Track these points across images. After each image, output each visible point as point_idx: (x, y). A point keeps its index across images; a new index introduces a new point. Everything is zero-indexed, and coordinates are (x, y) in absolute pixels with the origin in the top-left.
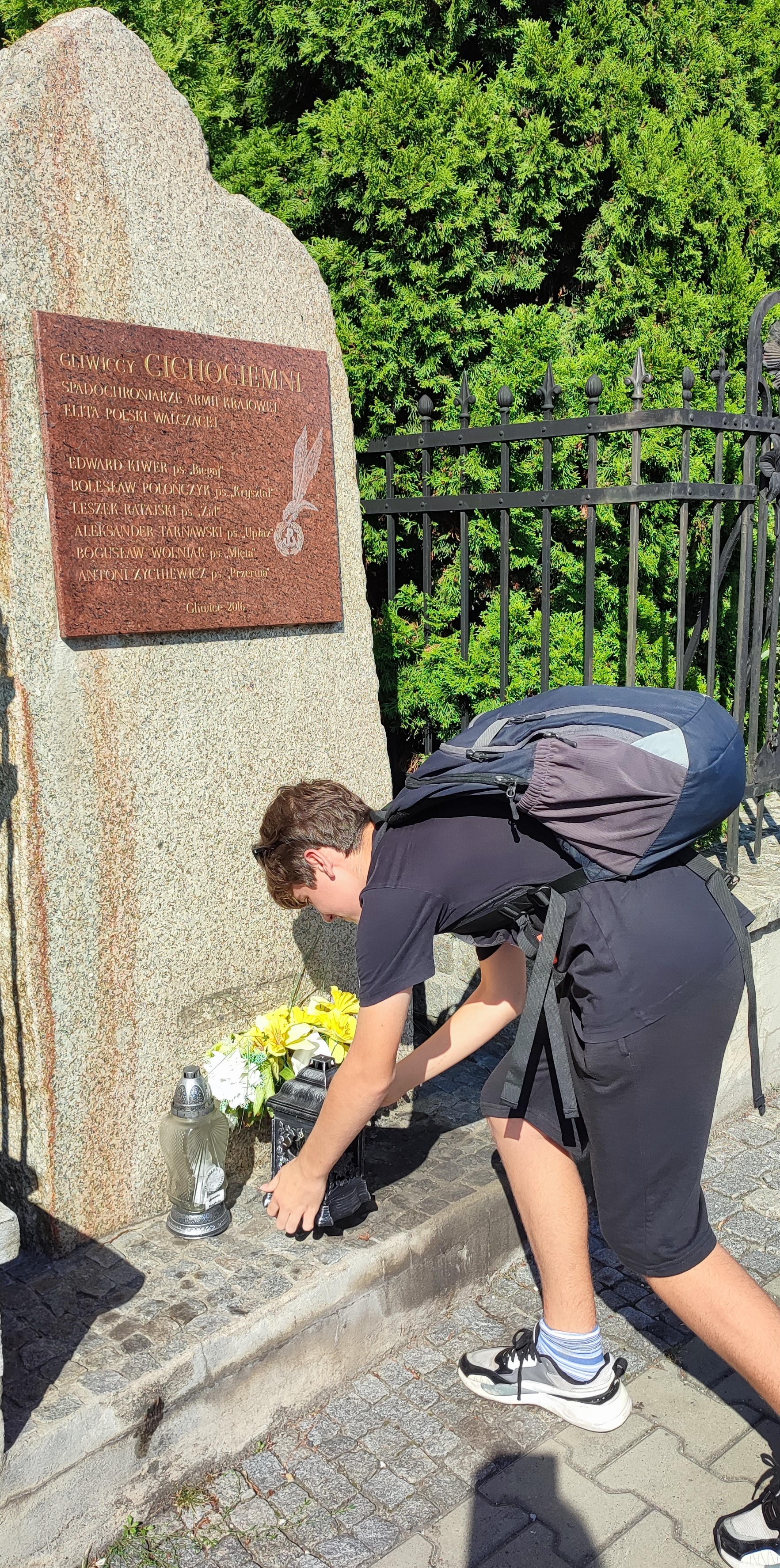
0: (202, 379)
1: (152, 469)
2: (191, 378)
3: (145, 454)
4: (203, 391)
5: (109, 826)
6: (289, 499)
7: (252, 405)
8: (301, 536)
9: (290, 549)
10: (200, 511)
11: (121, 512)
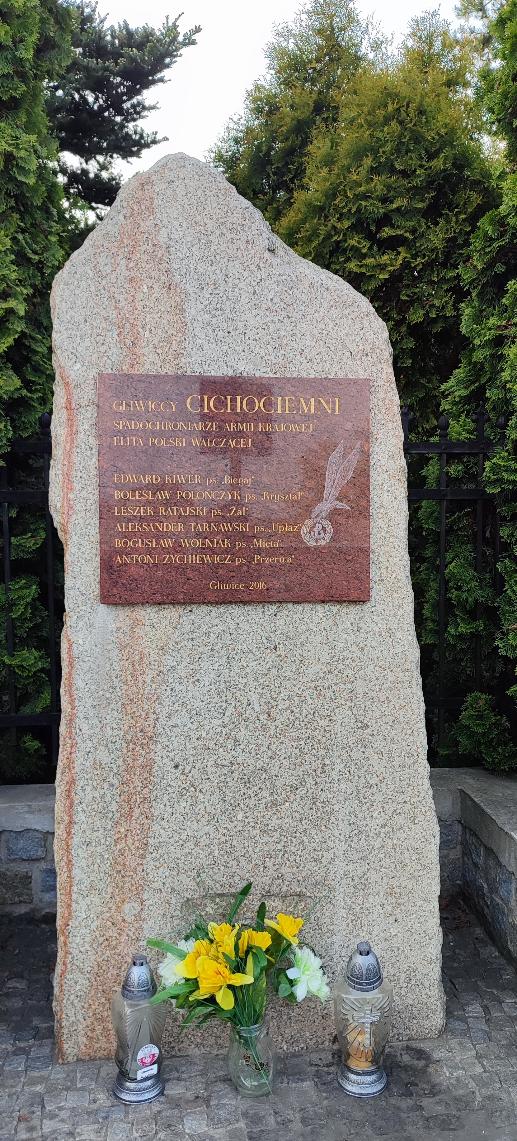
0: (239, 411)
1: (187, 480)
2: (229, 411)
3: (182, 470)
4: (239, 419)
5: (131, 746)
6: (320, 500)
7: (287, 427)
8: (330, 529)
9: (317, 540)
10: (230, 511)
11: (156, 512)
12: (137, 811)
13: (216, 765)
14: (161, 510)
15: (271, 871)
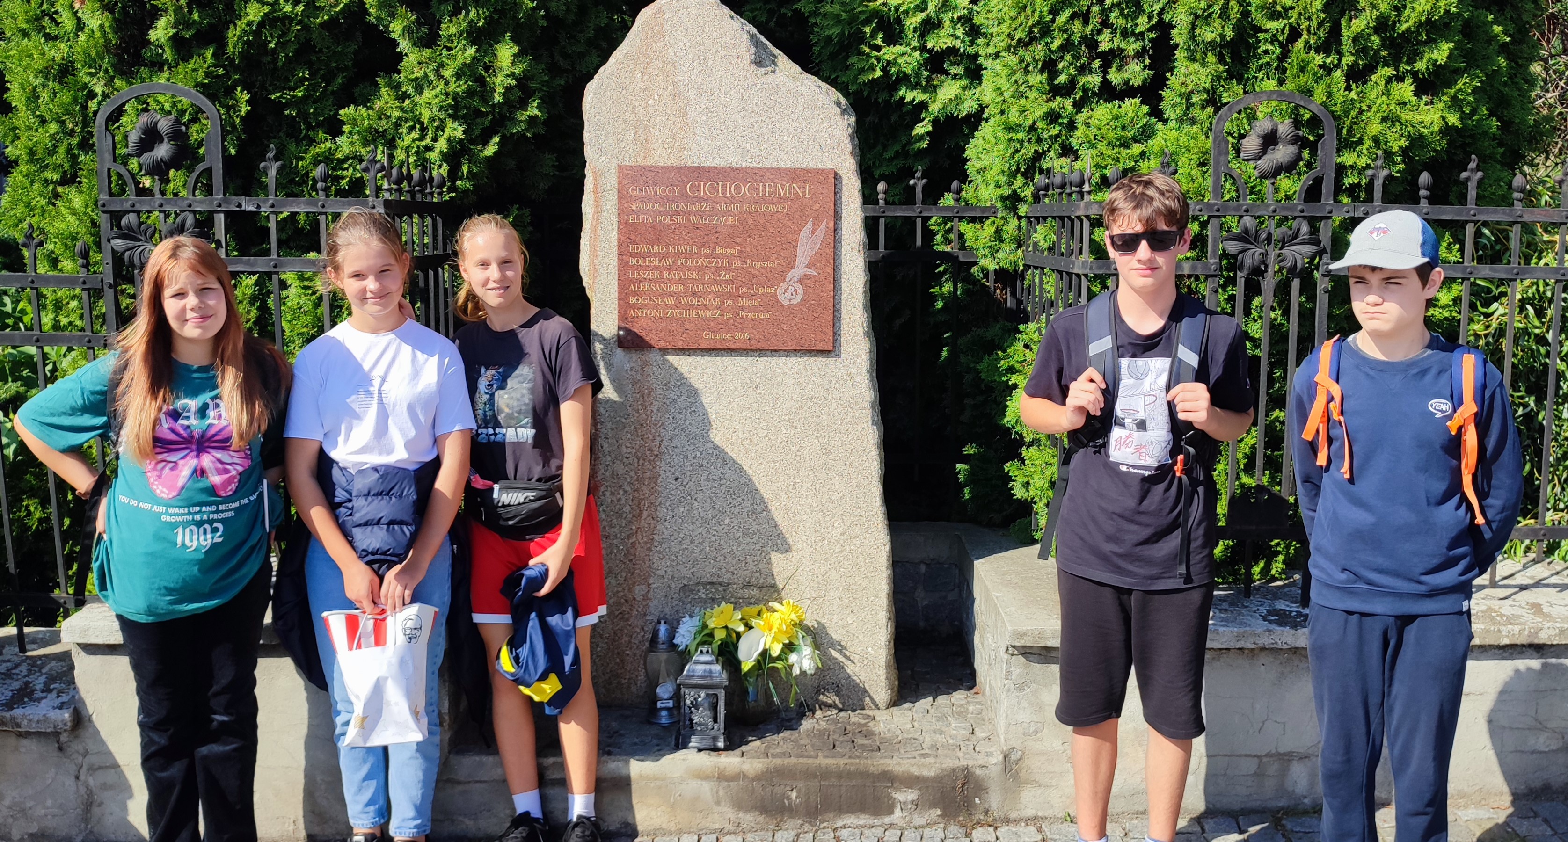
0: (728, 194)
1: (686, 250)
2: (720, 194)
3: (682, 242)
4: (729, 201)
6: (793, 267)
9: (790, 300)
10: (720, 276)
11: (662, 276)
12: (645, 513)
13: (708, 479)
14: (666, 274)
15: (751, 567)
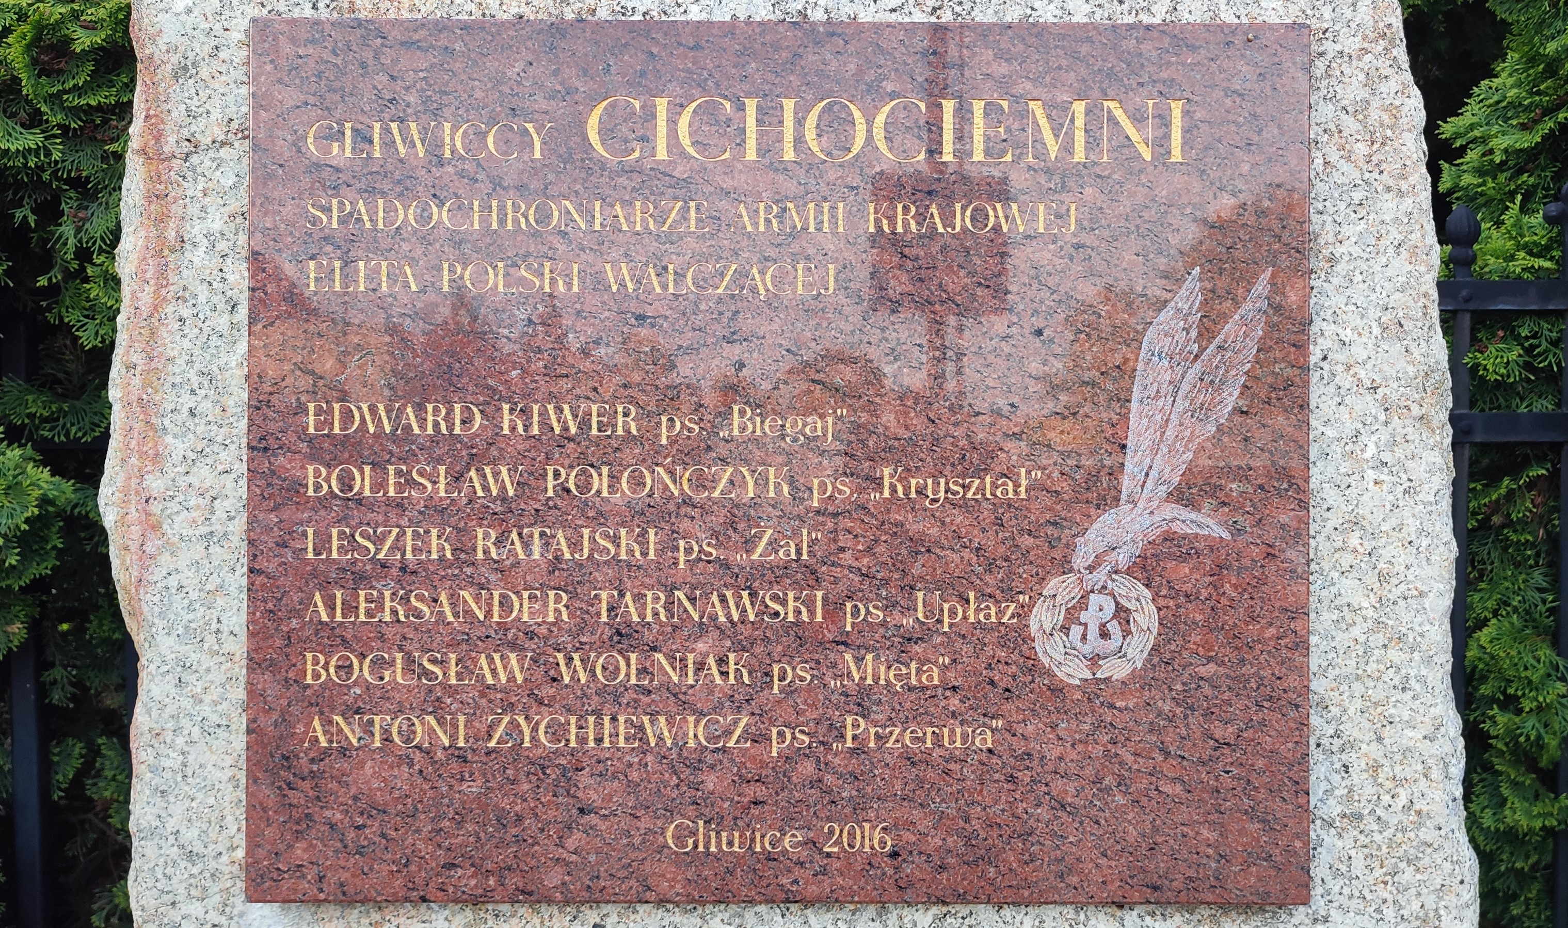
0: (789, 155)
2: (751, 155)
3: (565, 384)
4: (790, 187)
7: (978, 216)
10: (749, 545)
11: (464, 549)
14: (484, 540)
